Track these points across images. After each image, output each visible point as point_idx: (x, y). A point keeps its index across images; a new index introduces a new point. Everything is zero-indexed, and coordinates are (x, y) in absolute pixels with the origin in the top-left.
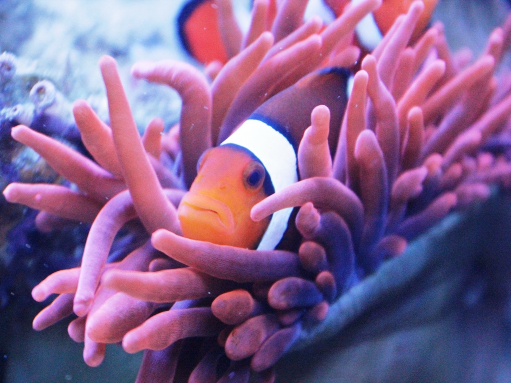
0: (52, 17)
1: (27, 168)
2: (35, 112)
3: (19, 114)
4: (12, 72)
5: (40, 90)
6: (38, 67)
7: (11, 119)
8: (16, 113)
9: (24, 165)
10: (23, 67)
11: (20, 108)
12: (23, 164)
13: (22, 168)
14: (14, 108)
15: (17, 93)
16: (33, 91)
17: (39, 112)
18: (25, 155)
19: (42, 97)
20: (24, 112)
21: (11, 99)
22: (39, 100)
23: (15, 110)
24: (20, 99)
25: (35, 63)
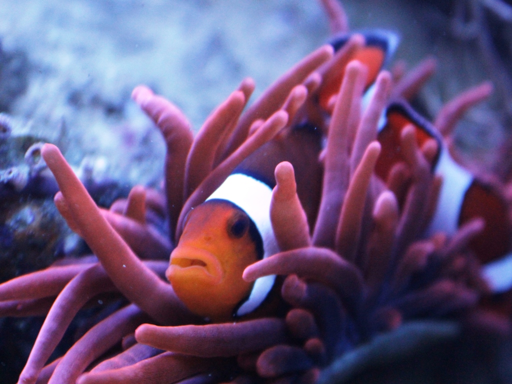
0: (46, 72)
1: (21, 230)
2: (30, 174)
3: (13, 176)
4: (7, 133)
5: (36, 152)
6: (33, 128)
7: (5, 181)
8: (11, 176)
9: (17, 228)
10: (18, 128)
11: (15, 171)
12: (16, 226)
13: (15, 230)
14: (9, 170)
15: (12, 154)
16: (28, 153)
17: (33, 174)
18: (19, 217)
19: (37, 159)
20: (18, 175)
21: (5, 161)
22: (34, 163)
23: (10, 172)
24: (14, 160)
25: (30, 123)
